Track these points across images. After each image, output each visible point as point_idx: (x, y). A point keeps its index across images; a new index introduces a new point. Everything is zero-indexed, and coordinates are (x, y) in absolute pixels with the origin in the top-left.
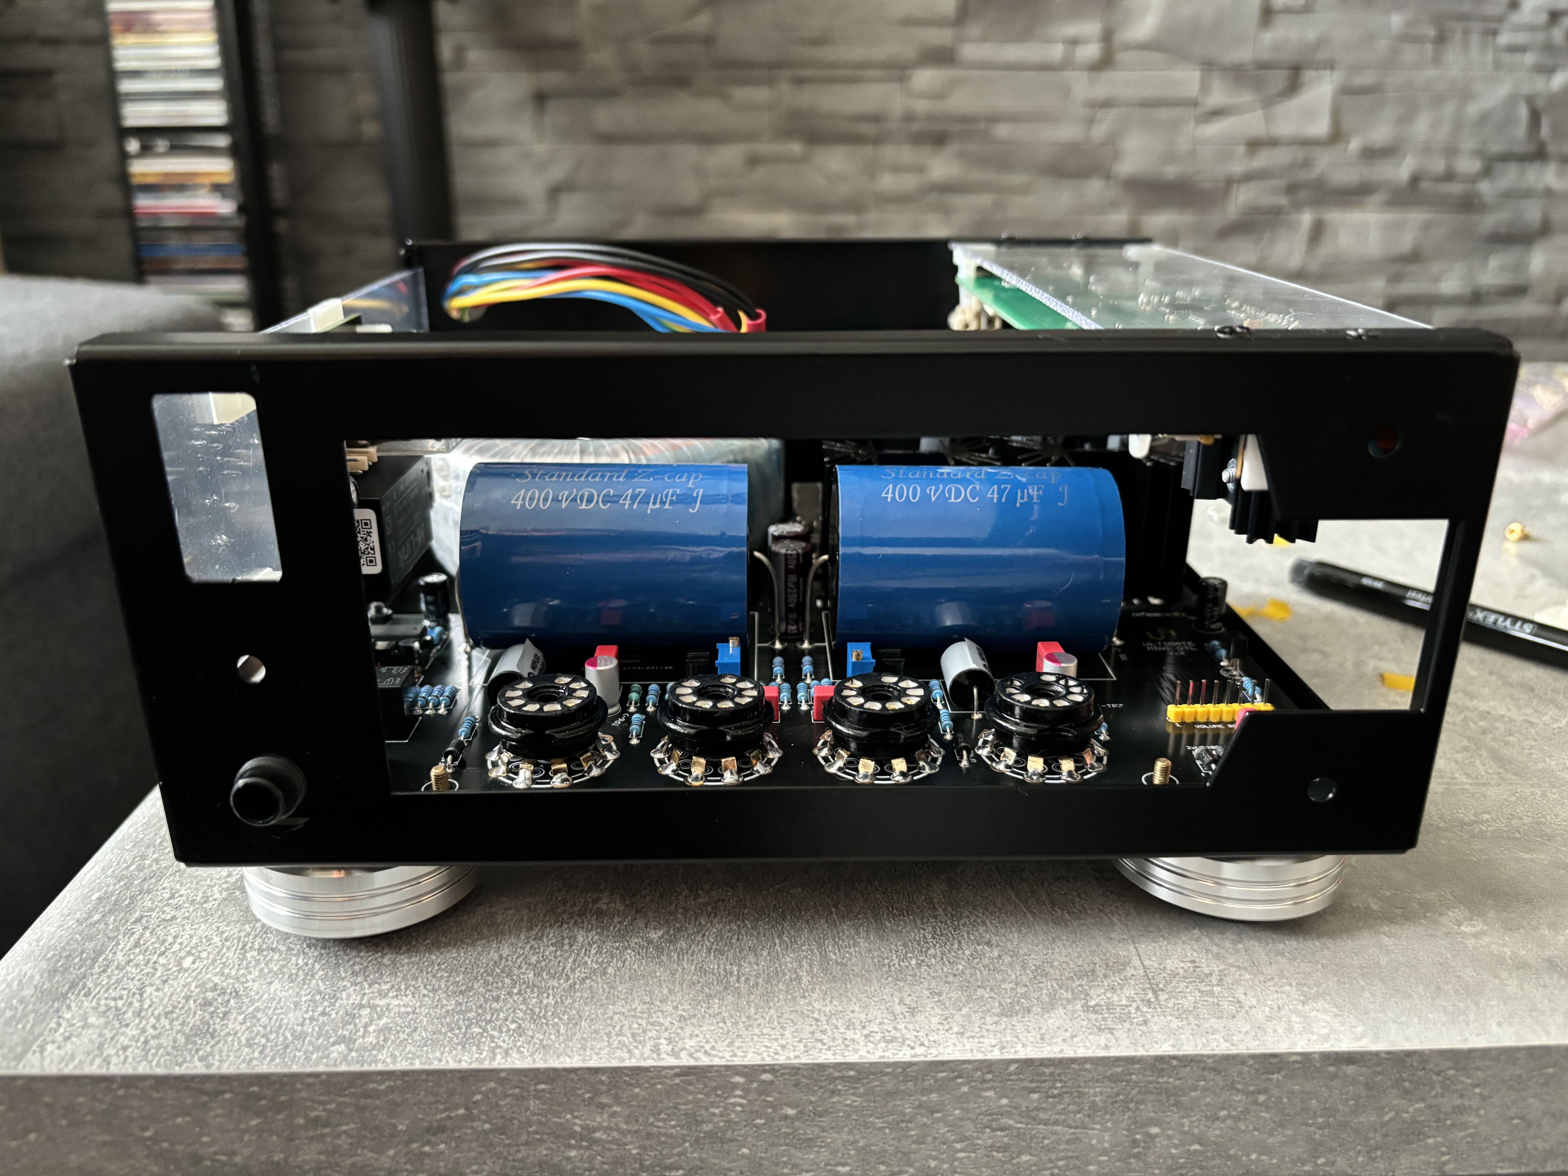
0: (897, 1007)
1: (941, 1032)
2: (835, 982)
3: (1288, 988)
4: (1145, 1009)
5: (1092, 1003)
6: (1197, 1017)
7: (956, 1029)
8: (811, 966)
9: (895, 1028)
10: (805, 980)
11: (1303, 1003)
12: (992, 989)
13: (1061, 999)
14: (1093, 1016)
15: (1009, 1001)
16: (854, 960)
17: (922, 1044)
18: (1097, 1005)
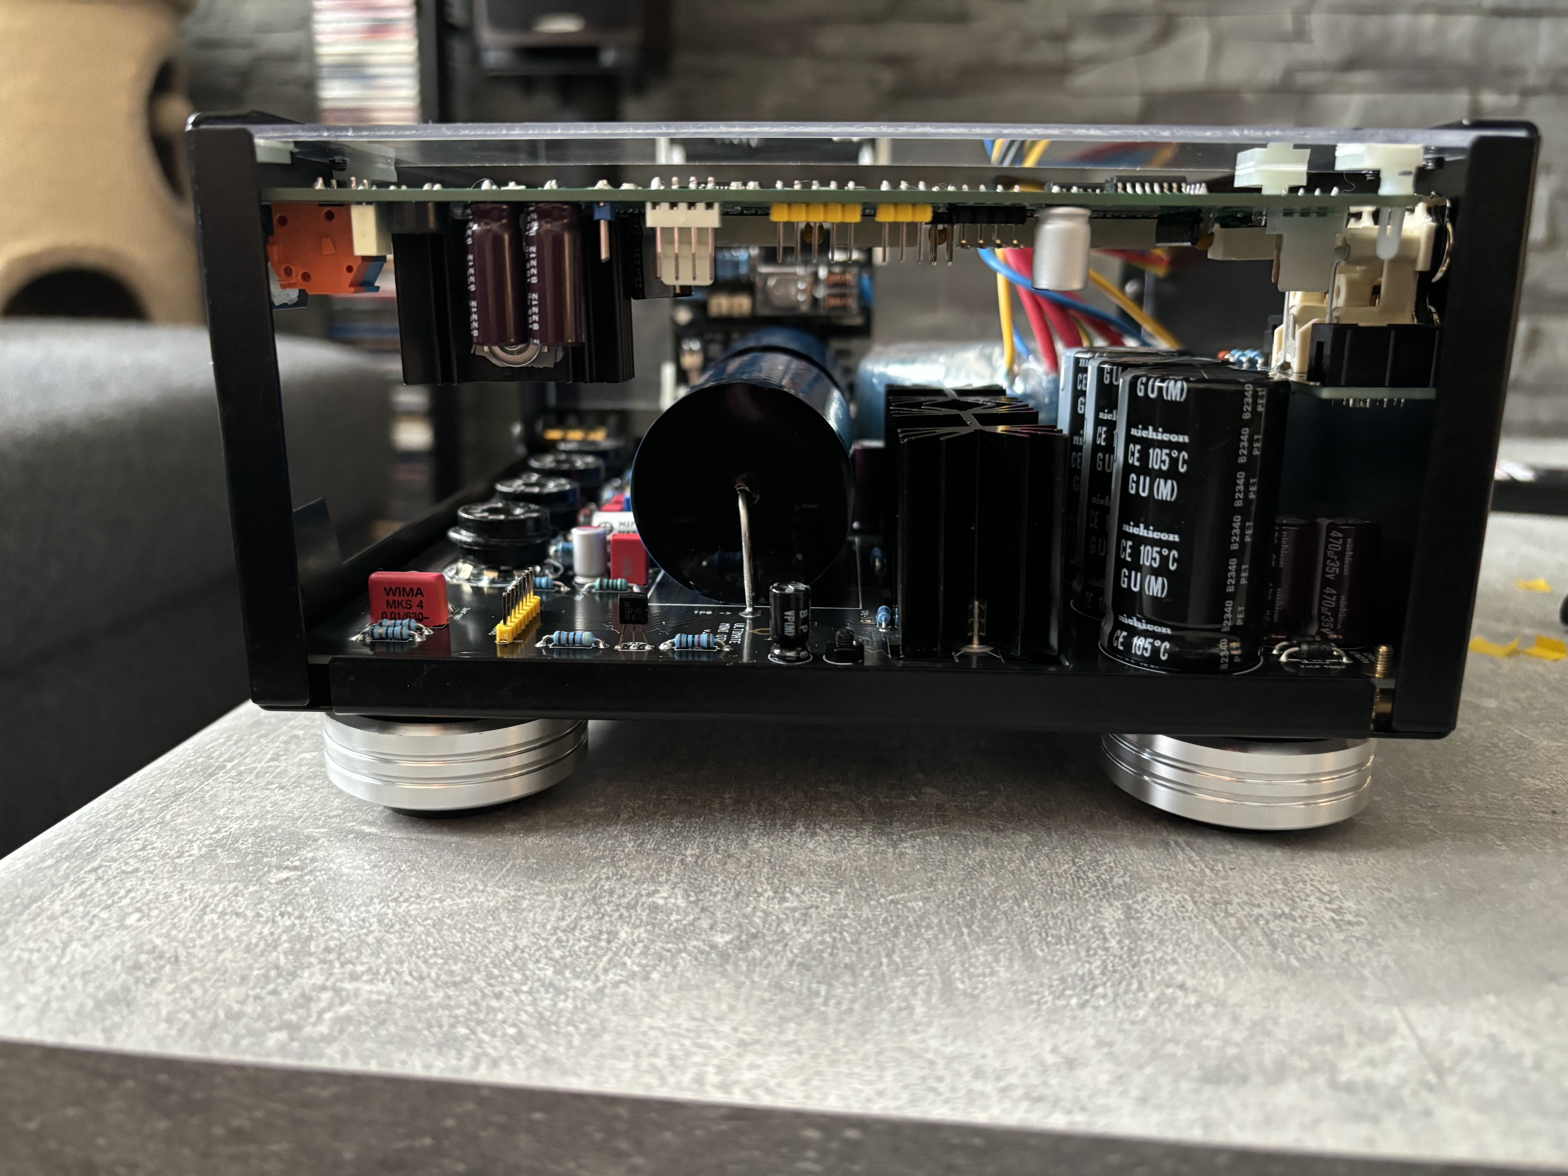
0: (1049, 1056)
1: (1113, 1095)
2: (961, 1016)
4: (1425, 1094)
7: (1135, 1094)
8: (928, 994)
9: (1045, 1084)
10: (919, 1011)
13: (1294, 1069)
14: (1344, 1097)
16: (990, 992)
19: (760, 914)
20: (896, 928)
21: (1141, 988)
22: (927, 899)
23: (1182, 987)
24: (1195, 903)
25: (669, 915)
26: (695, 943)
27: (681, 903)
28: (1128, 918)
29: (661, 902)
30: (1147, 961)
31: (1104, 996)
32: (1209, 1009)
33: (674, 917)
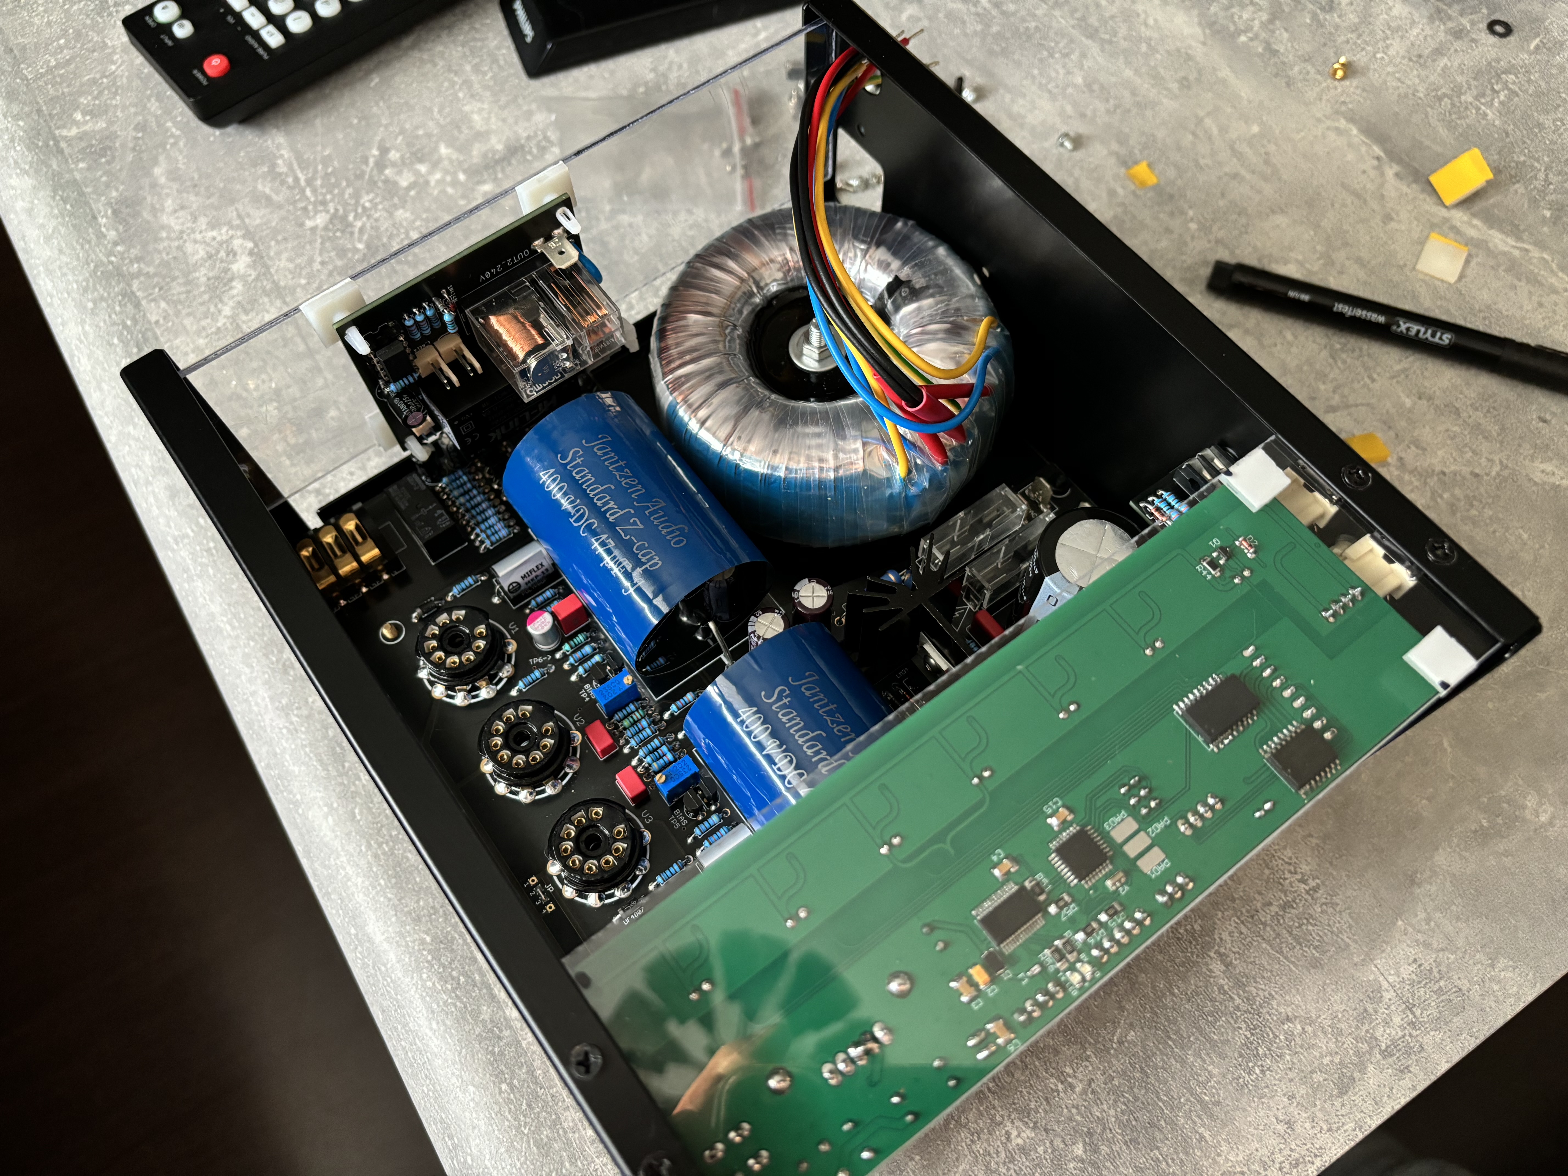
0: (1279, 1127)
1: (1319, 1136)
2: (1227, 1126)
3: (1478, 956)
4: (1414, 1033)
5: (1383, 1047)
6: (1446, 1024)
7: (1325, 1127)
8: (1199, 1117)
9: (1291, 1150)
10: (1207, 1134)
11: (1493, 966)
12: (1321, 1071)
13: (1364, 1054)
14: (1390, 1060)
15: (1336, 1076)
16: (1221, 1093)
17: (1316, 1156)
18: (1387, 1047)
19: (1074, 1111)
20: (1142, 1068)
21: (1275, 1036)
22: (1131, 1026)
23: (1288, 1019)
24: (1242, 922)
25: (1036, 1150)
26: (1072, 1165)
27: (1029, 1133)
28: (1227, 966)
29: (1020, 1141)
30: (1261, 1006)
31: (1265, 1055)
32: (1309, 1029)
33: (1041, 1150)
